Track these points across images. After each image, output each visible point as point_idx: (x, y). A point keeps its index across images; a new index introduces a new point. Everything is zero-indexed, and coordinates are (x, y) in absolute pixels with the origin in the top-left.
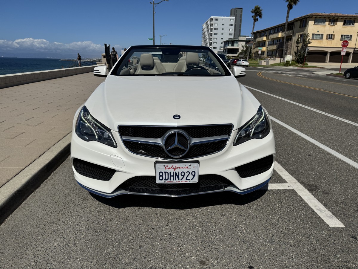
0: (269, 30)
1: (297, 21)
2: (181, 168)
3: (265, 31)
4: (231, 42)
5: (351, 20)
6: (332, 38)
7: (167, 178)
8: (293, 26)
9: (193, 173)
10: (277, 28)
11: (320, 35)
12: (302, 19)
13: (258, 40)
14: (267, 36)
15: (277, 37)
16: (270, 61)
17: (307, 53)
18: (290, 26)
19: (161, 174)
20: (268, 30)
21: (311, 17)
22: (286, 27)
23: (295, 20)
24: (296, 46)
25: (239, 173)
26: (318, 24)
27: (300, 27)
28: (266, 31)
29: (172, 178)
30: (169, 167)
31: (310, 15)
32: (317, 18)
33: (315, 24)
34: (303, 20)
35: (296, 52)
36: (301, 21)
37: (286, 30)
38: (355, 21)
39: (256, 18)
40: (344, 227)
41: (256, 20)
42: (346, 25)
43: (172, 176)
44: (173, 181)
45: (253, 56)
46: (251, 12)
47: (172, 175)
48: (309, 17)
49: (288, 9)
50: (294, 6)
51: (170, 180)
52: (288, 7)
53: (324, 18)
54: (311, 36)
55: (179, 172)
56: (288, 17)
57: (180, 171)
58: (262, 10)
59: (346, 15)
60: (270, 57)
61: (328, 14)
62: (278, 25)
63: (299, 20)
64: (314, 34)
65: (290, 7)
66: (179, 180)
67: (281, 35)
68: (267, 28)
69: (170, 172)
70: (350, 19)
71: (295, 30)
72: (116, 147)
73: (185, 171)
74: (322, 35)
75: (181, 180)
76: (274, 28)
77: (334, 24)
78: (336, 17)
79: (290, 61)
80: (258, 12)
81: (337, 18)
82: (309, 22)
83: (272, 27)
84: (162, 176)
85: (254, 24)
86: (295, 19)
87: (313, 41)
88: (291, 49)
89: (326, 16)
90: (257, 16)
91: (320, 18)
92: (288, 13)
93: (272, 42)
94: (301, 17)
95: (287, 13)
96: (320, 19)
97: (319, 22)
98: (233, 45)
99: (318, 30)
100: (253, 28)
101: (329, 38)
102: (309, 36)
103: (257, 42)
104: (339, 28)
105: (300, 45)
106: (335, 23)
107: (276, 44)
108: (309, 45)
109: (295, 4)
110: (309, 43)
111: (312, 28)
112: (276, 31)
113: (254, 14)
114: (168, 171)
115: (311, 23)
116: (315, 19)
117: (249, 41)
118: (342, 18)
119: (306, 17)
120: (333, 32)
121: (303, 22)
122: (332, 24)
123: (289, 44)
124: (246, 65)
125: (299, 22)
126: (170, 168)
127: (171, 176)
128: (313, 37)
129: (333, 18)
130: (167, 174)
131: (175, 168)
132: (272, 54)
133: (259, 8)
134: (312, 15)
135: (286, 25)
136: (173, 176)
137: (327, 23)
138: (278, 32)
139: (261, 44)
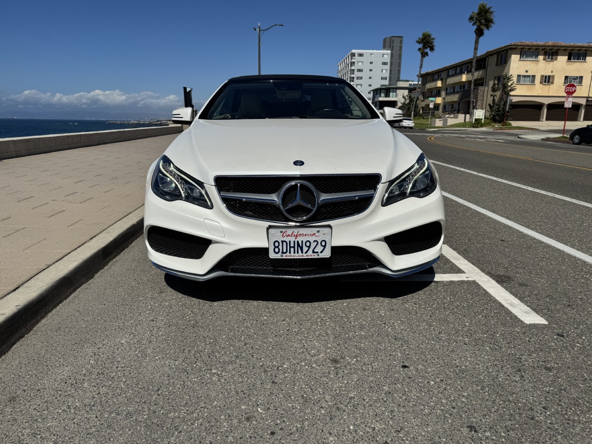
0: (446, 70)
1: (491, 55)
2: (306, 235)
3: (440, 72)
4: (385, 90)
5: (579, 52)
6: (551, 81)
7: (285, 251)
8: (485, 63)
9: (323, 244)
10: (459, 66)
11: (529, 76)
12: (499, 52)
13: (429, 86)
14: (444, 80)
15: (460, 81)
16: (449, 119)
17: (510, 105)
18: (481, 63)
19: (277, 244)
20: (444, 70)
21: (515, 49)
22: (474, 64)
23: (489, 54)
24: (491, 95)
25: (390, 247)
26: (526, 59)
27: (497, 65)
28: (442, 71)
29: (292, 250)
30: (287, 234)
31: (513, 45)
32: (524, 50)
33: (521, 59)
34: (502, 53)
35: (492, 104)
36: (498, 56)
37: (473, 70)
38: (587, 54)
39: (426, 51)
40: (546, 323)
41: (424, 55)
42: (572, 60)
43: (292, 247)
44: (294, 255)
45: (421, 112)
46: (417, 42)
47: (292, 245)
48: (511, 49)
49: (476, 36)
50: (486, 31)
51: (290, 253)
52: (476, 34)
53: (536, 49)
54: (515, 79)
55: (302, 241)
56: (476, 49)
57: (305, 239)
58: (434, 39)
59: (572, 44)
60: (449, 114)
61: (542, 43)
62: (461, 62)
63: (495, 53)
64: (520, 75)
65: (479, 33)
66: (302, 252)
67: (466, 77)
68: (443, 67)
69: (290, 242)
70: (579, 50)
71: (489, 68)
72: (211, 207)
73: (312, 239)
74: (534, 77)
75: (306, 253)
76: (454, 67)
77: (552, 59)
78: (555, 48)
79: (482, 119)
80: (428, 42)
81: (557, 50)
82: (510, 56)
83: (451, 66)
84: (278, 247)
85: (421, 61)
86: (488, 52)
87: (518, 87)
88: (483, 100)
89: (539, 46)
90: (426, 48)
91: (529, 49)
92: (477, 42)
93: (451, 90)
94: (499, 49)
95: (475, 43)
96: (528, 51)
97: (527, 56)
98: (387, 95)
99: (527, 69)
100: (421, 67)
101: (545, 82)
102: (512, 79)
103: (427, 89)
104: (561, 66)
105: (498, 94)
106: (554, 57)
107: (457, 92)
108: (512, 93)
109: (488, 27)
110: (512, 90)
111: (516, 66)
112: (458, 72)
113: (421, 46)
114: (287, 239)
115: (515, 58)
116: (521, 51)
117: (415, 89)
118: (565, 50)
119: (506, 48)
120: (552, 72)
121: (502, 56)
122: (549, 58)
123: (479, 91)
124: (410, 126)
125: (495, 57)
126: (289, 235)
127: (290, 247)
128: (518, 81)
129: (550, 50)
130: (285, 244)
131: (297, 236)
132: (452, 108)
133: (429, 36)
134: (515, 45)
135: (474, 61)
136: (294, 247)
137: (541, 58)
138: (461, 73)
139: (434, 92)
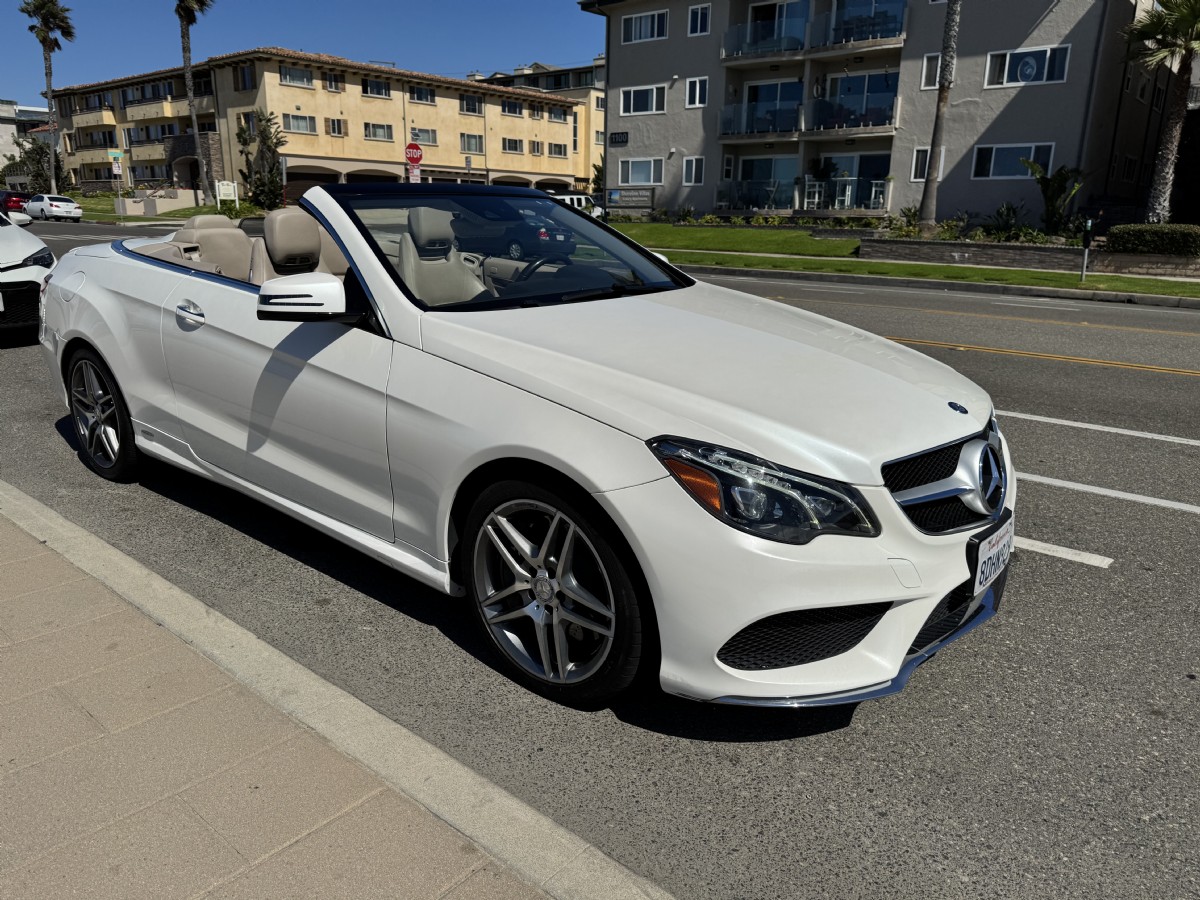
1: (221, 67)
21: (268, 60)
22: (189, 82)
23: (214, 63)
26: (292, 84)
33: (284, 83)
34: (241, 65)
36: (235, 70)
37: (191, 94)
38: (391, 86)
39: (52, 35)
42: (369, 95)
45: (74, 181)
49: (182, 22)
52: (181, 16)
53: (307, 66)
54: (280, 120)
56: (186, 49)
59: (364, 64)
63: (229, 65)
64: (288, 115)
65: (187, 16)
67: (173, 108)
68: (110, 80)
70: (377, 77)
74: (312, 119)
77: (337, 88)
78: (338, 68)
79: (234, 201)
81: (343, 71)
82: (262, 75)
85: (46, 59)
87: (289, 138)
88: (222, 160)
89: (310, 60)
90: (51, 29)
91: (294, 64)
92: (185, 35)
94: (235, 56)
95: (183, 38)
96: (296, 69)
97: (293, 78)
99: (298, 104)
100: (49, 74)
101: (334, 132)
103: (78, 128)
106: (340, 85)
111: (277, 95)
112: (149, 95)
115: (270, 80)
116: (280, 67)
118: (355, 74)
120: (342, 113)
121: (245, 71)
122: (331, 87)
123: (211, 142)
125: (229, 72)
128: (287, 126)
129: (331, 70)
134: (267, 53)
135: (188, 76)
137: (317, 83)
138: (158, 98)
139: (98, 137)
